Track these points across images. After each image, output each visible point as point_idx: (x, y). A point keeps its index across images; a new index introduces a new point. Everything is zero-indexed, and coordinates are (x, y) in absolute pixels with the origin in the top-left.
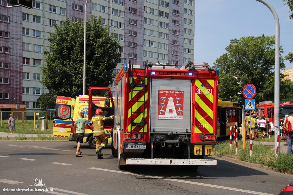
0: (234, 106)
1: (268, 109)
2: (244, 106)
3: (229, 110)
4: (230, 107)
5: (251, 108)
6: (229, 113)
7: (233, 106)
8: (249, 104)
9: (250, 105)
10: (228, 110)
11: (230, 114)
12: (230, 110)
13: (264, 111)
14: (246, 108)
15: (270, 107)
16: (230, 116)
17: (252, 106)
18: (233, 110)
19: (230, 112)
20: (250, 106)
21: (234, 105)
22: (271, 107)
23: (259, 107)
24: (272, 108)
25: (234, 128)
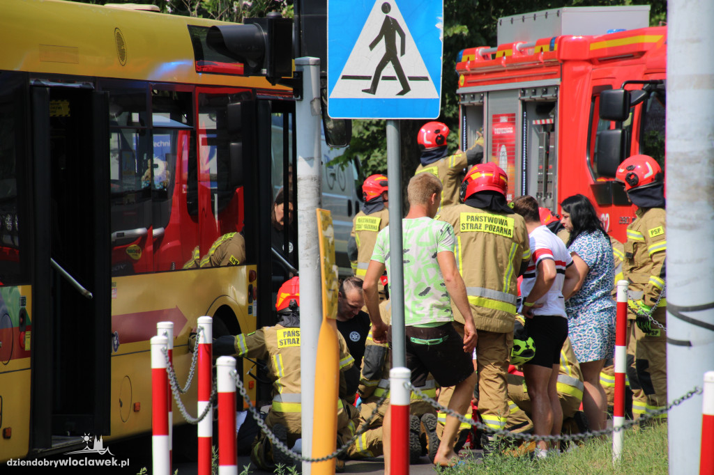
0: (200, 69)
1: (599, 96)
2: (322, 65)
3: (146, 120)
4: (160, 85)
5: (397, 86)
6: (146, 148)
7: (190, 63)
8: (382, 47)
9: (391, 56)
10: (135, 117)
11: (161, 170)
12: (160, 119)
13: (550, 129)
14: (341, 90)
15: (618, 79)
16: (163, 194)
17: (412, 62)
18: (193, 121)
19: (162, 143)
20: (389, 70)
21: (199, 55)
22: (635, 70)
23: (497, 75)
24: (638, 92)
25: (205, 336)
